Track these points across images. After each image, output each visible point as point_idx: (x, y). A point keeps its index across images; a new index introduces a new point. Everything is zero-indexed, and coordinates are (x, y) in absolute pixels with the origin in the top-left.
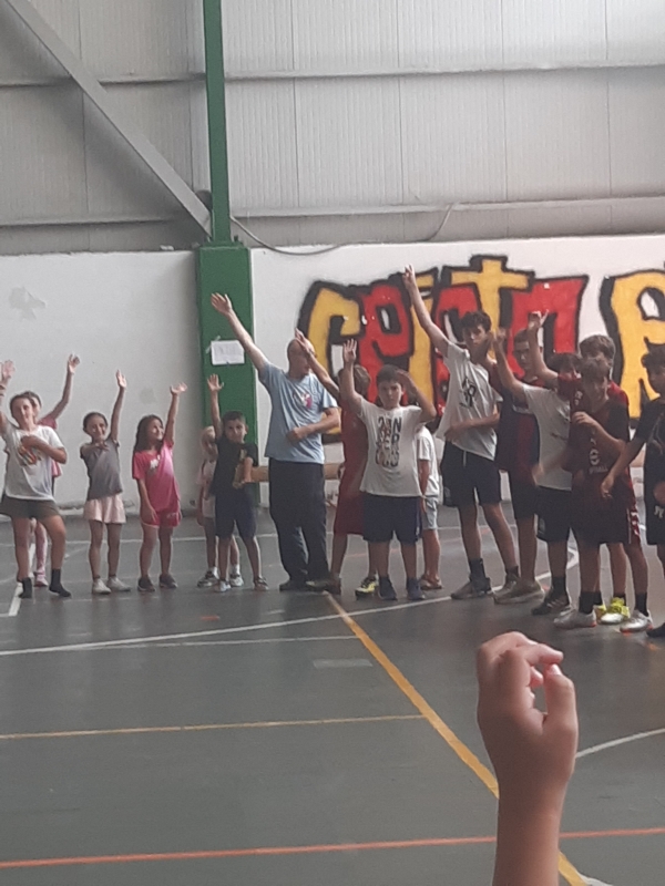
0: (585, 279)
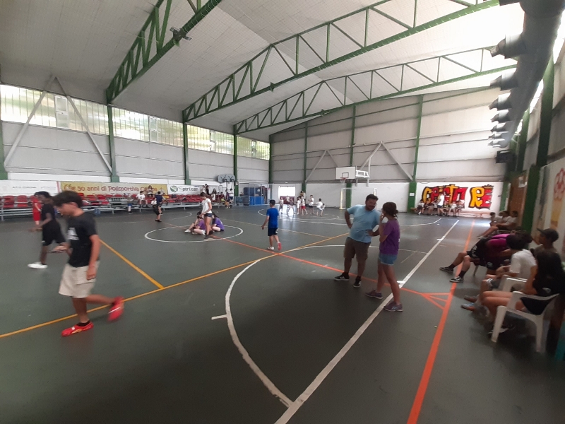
0: (467, 188)
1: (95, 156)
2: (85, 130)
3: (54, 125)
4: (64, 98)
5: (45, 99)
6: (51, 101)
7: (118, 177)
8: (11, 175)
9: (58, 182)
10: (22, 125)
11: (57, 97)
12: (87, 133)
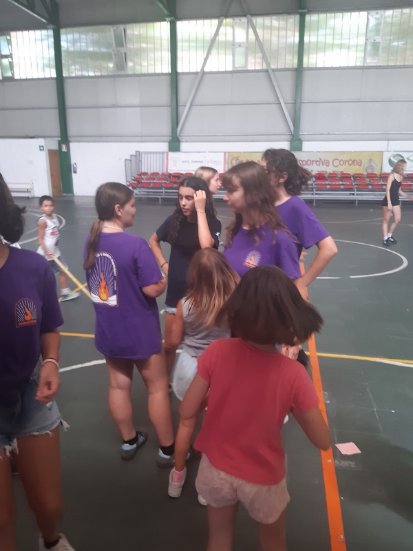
1: (275, 107)
2: (265, 67)
3: (230, 68)
4: (244, 20)
5: (222, 29)
6: (229, 30)
7: (301, 141)
8: (184, 146)
9: (225, 153)
10: (196, 73)
11: (237, 20)
12: (267, 71)
